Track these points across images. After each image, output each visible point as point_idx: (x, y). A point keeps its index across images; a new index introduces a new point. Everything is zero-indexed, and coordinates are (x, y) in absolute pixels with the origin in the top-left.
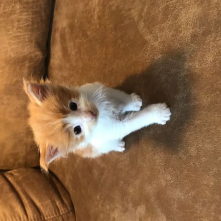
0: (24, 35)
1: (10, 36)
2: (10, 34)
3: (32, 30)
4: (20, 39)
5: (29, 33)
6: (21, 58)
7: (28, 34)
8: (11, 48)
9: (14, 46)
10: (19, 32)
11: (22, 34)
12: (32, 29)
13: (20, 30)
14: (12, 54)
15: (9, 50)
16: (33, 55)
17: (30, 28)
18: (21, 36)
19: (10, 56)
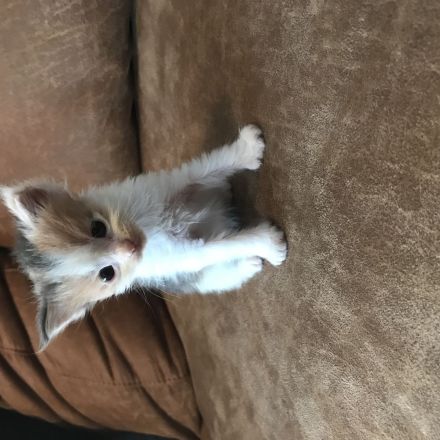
0: (71, 34)
1: (40, 43)
2: (39, 37)
3: (88, 17)
4: (64, 45)
5: (83, 26)
6: (75, 86)
7: (79, 30)
8: (47, 68)
9: (52, 64)
10: (57, 28)
11: (66, 31)
12: (86, 13)
13: (59, 23)
14: (52, 80)
15: (45, 74)
16: (100, 76)
17: (82, 12)
18: (64, 37)
19: (50, 86)
